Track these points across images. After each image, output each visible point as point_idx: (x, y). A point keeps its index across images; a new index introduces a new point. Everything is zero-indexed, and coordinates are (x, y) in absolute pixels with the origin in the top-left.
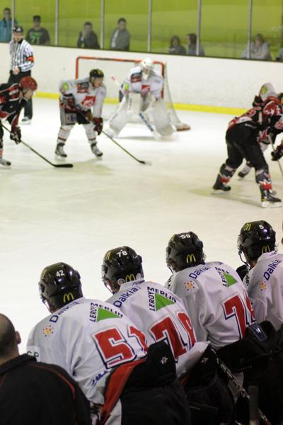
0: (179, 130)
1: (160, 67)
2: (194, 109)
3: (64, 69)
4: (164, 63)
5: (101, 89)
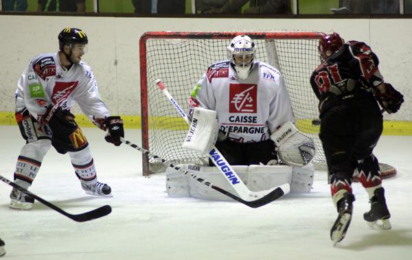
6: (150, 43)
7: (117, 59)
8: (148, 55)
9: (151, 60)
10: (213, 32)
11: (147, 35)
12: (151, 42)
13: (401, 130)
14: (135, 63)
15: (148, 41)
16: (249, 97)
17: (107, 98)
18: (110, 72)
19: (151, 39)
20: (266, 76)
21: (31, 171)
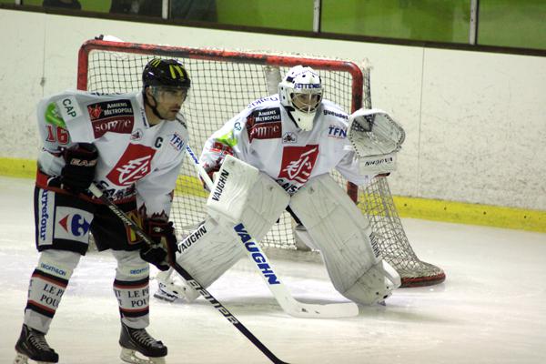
0: (407, 283)
1: (347, 79)
2: (457, 218)
3: (43, 82)
4: (362, 66)
5: (174, 127)
6: (94, 55)
7: (45, 76)
8: (91, 73)
9: (93, 81)
10: (190, 48)
11: (92, 44)
12: (96, 55)
13: (457, 216)
14: (71, 84)
15: (91, 52)
16: (307, 162)
17: (27, 134)
18: (33, 95)
19: (96, 51)
20: (333, 131)
21: (45, 293)
